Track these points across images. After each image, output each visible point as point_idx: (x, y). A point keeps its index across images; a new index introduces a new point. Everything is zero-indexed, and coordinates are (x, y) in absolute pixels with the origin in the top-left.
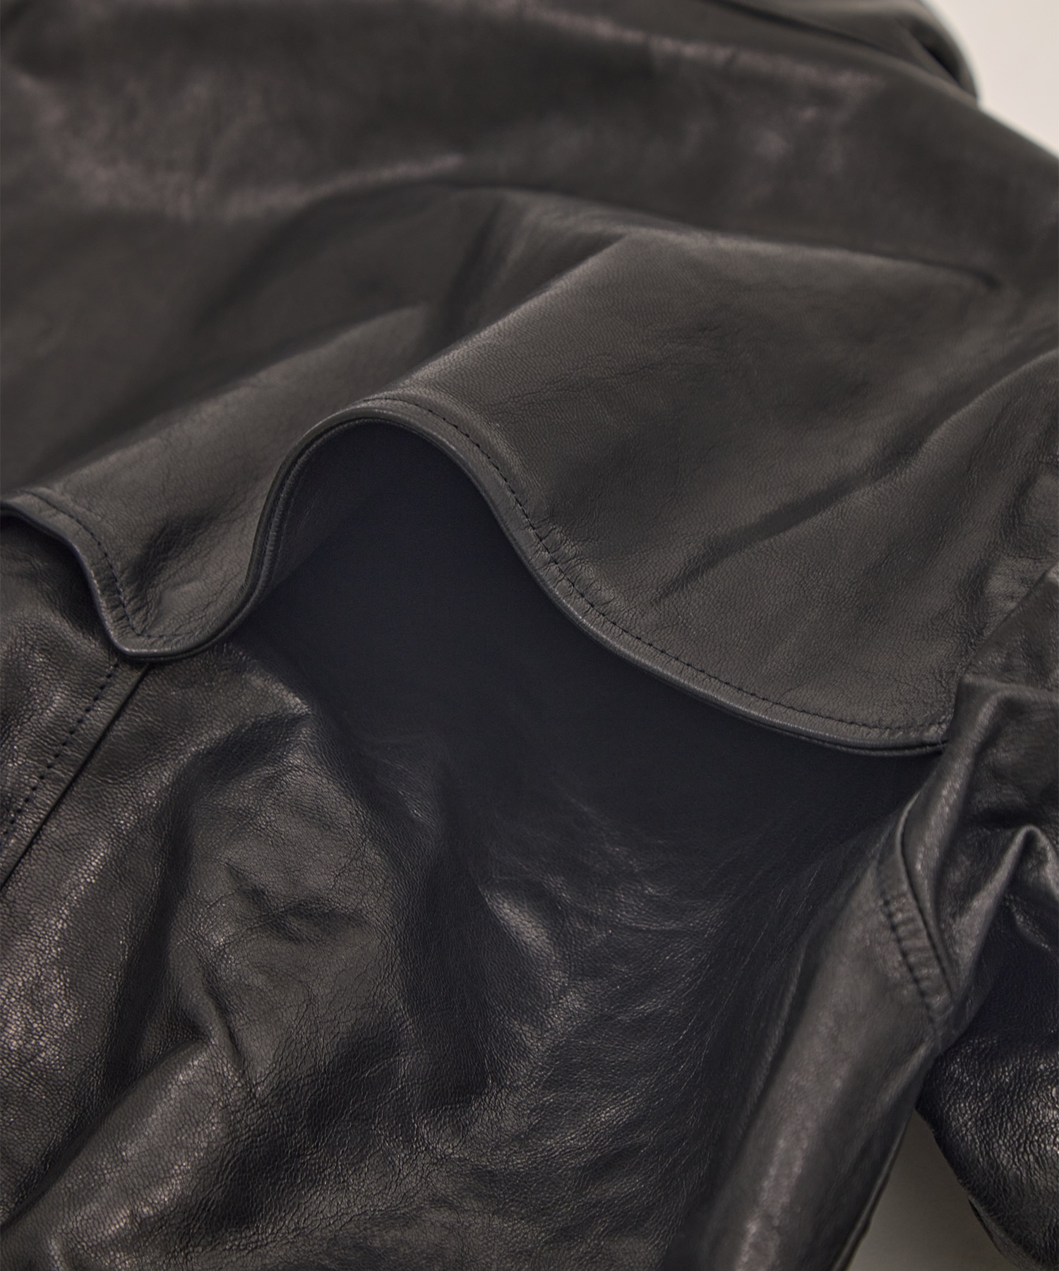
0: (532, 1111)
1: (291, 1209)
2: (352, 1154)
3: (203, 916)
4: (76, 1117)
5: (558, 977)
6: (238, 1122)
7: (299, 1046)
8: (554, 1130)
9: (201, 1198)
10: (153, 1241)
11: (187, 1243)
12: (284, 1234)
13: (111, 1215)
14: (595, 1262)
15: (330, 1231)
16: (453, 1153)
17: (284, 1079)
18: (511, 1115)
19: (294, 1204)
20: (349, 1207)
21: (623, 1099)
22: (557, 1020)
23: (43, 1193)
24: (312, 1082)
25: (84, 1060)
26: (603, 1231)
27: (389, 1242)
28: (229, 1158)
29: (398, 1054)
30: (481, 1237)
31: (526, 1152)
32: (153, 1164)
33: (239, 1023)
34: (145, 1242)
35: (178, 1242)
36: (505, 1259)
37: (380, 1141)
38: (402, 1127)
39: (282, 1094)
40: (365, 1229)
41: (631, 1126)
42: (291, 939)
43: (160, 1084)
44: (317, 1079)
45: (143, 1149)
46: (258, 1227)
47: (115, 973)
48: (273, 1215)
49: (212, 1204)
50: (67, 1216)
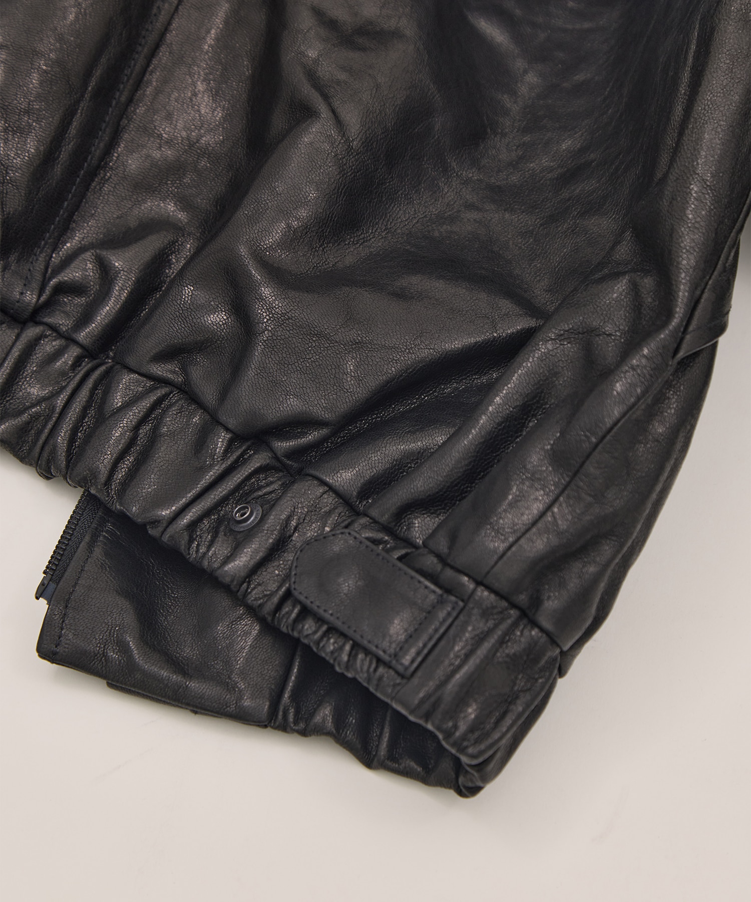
0: (518, 147)
1: (382, 217)
2: (413, 180)
3: (301, 39)
4: (232, 175)
5: (520, 64)
6: (345, 165)
7: (375, 115)
8: (534, 157)
9: (328, 213)
10: (303, 242)
11: (323, 242)
12: (379, 233)
13: (276, 227)
14: (575, 233)
15: (407, 229)
16: (473, 176)
17: (368, 135)
18: (505, 151)
19: (383, 213)
20: (416, 214)
21: (575, 134)
22: (523, 90)
23: (230, 219)
24: (385, 136)
25: (232, 139)
26: (577, 214)
27: (444, 233)
28: (342, 187)
29: (434, 116)
30: (500, 226)
31: (518, 172)
32: (297, 194)
33: (336, 104)
34: (298, 243)
35: (318, 241)
36: (517, 237)
37: (428, 171)
38: (441, 162)
39: (368, 145)
40: (428, 226)
41: (583, 150)
42: (359, 49)
43: (293, 145)
44: (388, 135)
45: (289, 186)
46: (363, 229)
47: (244, 82)
48: (371, 221)
49: (335, 217)
50: (248, 230)
